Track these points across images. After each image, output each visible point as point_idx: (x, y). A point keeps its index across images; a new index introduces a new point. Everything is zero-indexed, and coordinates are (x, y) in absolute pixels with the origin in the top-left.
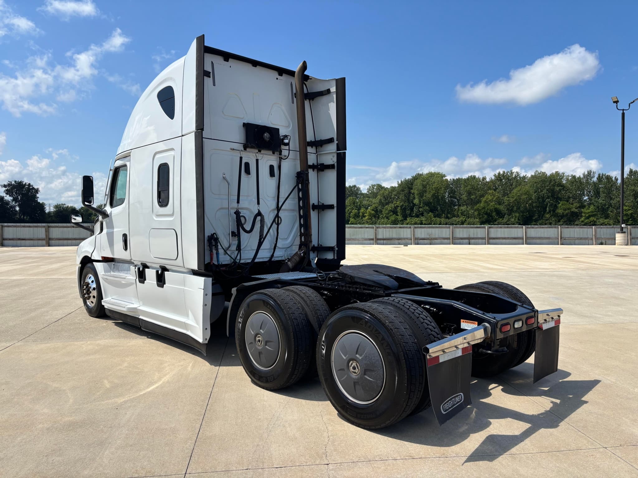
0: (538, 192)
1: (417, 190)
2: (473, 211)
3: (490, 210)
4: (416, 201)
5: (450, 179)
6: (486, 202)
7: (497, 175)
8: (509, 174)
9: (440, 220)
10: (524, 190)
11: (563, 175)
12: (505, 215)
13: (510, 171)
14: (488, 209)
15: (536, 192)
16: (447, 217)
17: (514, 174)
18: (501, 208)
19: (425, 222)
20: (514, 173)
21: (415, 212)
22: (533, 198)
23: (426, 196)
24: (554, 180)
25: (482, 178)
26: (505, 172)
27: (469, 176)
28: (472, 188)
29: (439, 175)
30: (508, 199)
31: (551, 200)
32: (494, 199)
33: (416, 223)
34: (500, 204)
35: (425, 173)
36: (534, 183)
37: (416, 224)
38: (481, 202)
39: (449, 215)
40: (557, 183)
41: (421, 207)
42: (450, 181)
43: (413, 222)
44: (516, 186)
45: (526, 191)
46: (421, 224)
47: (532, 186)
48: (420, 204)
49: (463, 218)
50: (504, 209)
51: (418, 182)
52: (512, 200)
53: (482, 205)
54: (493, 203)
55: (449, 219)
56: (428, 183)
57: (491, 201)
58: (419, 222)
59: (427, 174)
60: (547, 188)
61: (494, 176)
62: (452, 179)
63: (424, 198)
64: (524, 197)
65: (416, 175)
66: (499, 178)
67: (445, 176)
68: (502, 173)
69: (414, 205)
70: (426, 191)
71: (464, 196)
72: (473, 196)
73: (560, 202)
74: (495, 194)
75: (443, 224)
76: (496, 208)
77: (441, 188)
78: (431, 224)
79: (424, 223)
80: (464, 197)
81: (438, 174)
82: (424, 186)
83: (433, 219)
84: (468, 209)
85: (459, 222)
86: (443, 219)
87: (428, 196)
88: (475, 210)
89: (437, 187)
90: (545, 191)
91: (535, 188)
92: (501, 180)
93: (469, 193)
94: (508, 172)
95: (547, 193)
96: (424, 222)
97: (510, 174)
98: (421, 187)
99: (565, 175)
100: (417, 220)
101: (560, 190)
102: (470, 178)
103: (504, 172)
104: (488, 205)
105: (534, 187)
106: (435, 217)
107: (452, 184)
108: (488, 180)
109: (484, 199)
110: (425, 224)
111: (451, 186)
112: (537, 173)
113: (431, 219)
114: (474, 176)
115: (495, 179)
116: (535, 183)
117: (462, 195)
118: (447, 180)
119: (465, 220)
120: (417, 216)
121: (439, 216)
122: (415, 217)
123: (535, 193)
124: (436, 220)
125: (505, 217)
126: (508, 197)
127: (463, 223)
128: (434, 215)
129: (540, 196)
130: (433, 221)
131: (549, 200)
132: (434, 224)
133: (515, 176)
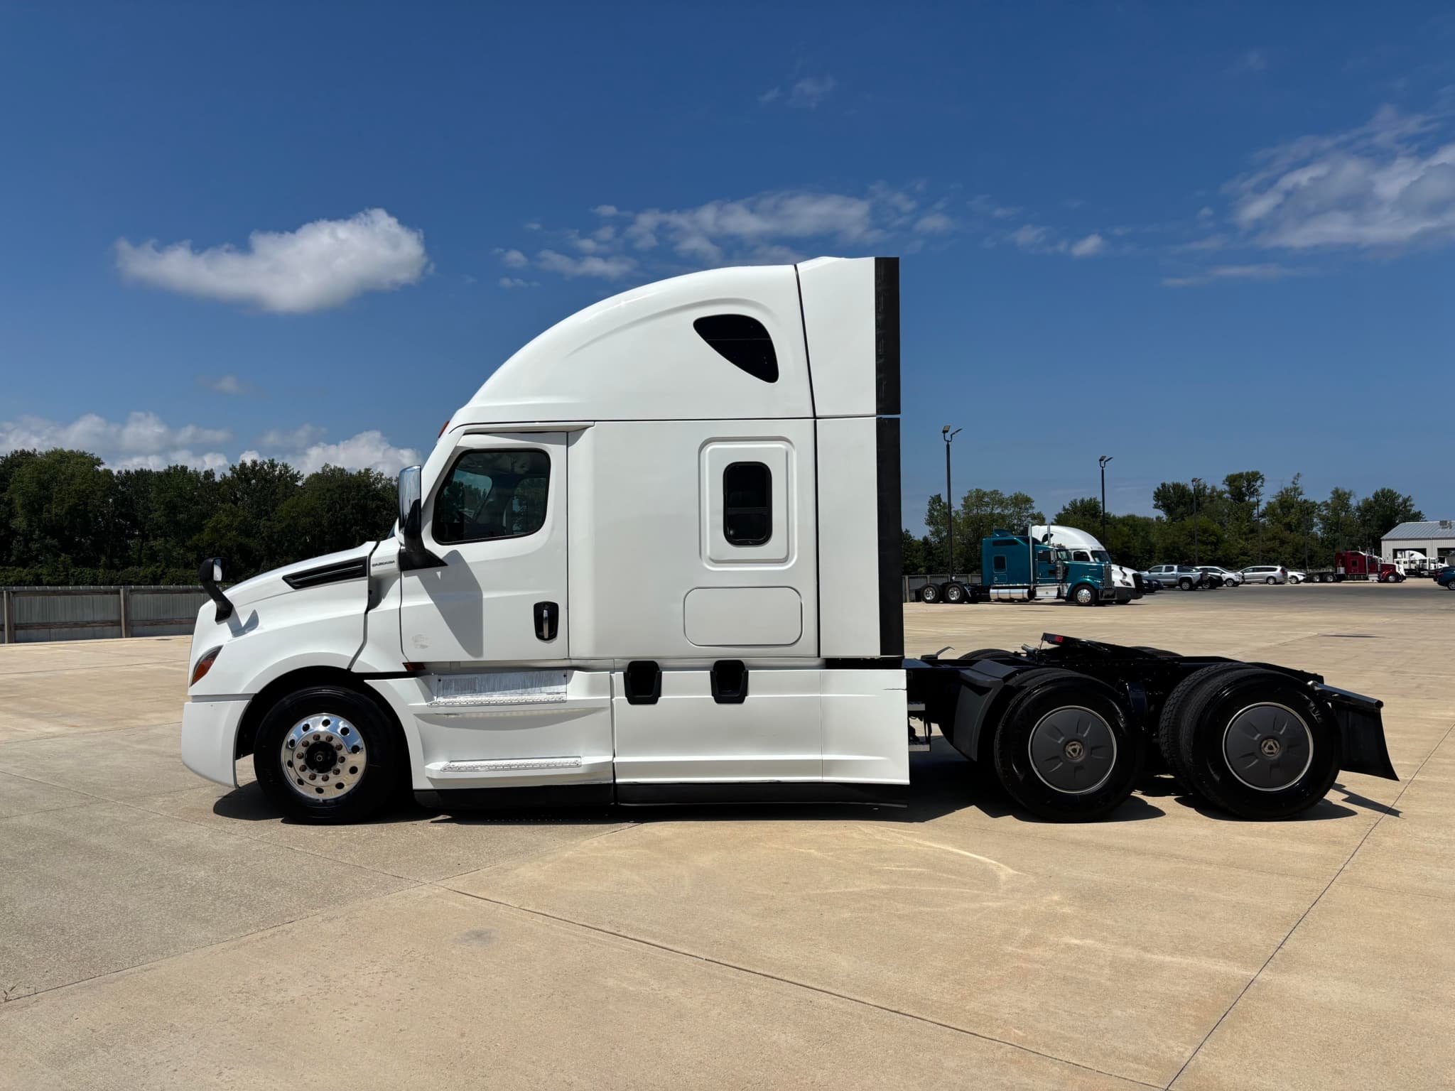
0: (333, 510)
1: (23, 494)
2: (182, 551)
3: (226, 550)
4: (19, 523)
5: (119, 472)
6: (215, 530)
7: (238, 467)
8: (265, 467)
9: (94, 574)
10: (305, 504)
11: (381, 476)
12: (262, 560)
13: (267, 461)
14: (221, 546)
15: (331, 511)
16: (111, 566)
17: (278, 469)
18: (253, 543)
19: (49, 578)
20: (277, 466)
21: (15, 552)
22: (325, 522)
23: (49, 512)
24: (366, 486)
25: (203, 474)
26: (258, 462)
27: (169, 467)
28: (180, 496)
29: (82, 460)
30: (269, 524)
31: (361, 529)
32: (235, 524)
33: (21, 581)
34: (248, 536)
35: (43, 451)
36: (325, 491)
37: (19, 583)
38: (203, 530)
39: (116, 561)
40: (371, 494)
41: (36, 540)
42: (117, 477)
43: (11, 580)
44: (286, 497)
45: (309, 507)
46: (39, 583)
47: (322, 497)
48: (32, 532)
49: (157, 567)
50: (259, 547)
51: (26, 472)
52: (278, 527)
53: (206, 536)
54: (234, 533)
55: (118, 571)
56: (53, 478)
57: (229, 527)
58: (30, 578)
59: (48, 455)
60: (353, 502)
61: (231, 469)
62: (123, 472)
63: (45, 515)
64: (305, 521)
65: (12, 455)
66: (244, 474)
67: (99, 462)
68: (249, 464)
69: (14, 533)
70: (49, 499)
71: (158, 513)
72: (181, 516)
73: (378, 532)
74: (238, 511)
75: (103, 584)
76: (241, 544)
77: (93, 492)
78: (67, 584)
79: (44, 582)
80: (158, 516)
81: (83, 455)
82: (44, 486)
83: (73, 570)
84: (167, 546)
85: (146, 577)
86: (102, 570)
87: (55, 510)
88: (189, 549)
89: (84, 491)
90: (348, 509)
91: (328, 502)
92: (248, 481)
93: (172, 508)
94: (264, 463)
95: (352, 514)
96: (45, 579)
97: (268, 467)
98: (34, 488)
99: (383, 477)
100: (24, 573)
101: (378, 507)
102: (172, 471)
103: (254, 463)
104: (221, 538)
105: (325, 499)
106: (76, 565)
107: (123, 484)
108: (218, 478)
109: (210, 523)
110: (49, 584)
111: (120, 487)
112: (328, 470)
113: (66, 569)
114: (182, 467)
115: (233, 477)
116: (328, 490)
117: (150, 512)
118: (108, 473)
119: (164, 573)
120: (23, 563)
121: (92, 563)
122: (17, 565)
123: (328, 512)
124: (81, 573)
125: (262, 564)
126: (269, 520)
127: (155, 581)
128: (73, 559)
129: (339, 520)
130: (73, 575)
131: (358, 528)
132: (76, 584)
133: (280, 473)
